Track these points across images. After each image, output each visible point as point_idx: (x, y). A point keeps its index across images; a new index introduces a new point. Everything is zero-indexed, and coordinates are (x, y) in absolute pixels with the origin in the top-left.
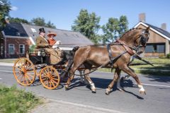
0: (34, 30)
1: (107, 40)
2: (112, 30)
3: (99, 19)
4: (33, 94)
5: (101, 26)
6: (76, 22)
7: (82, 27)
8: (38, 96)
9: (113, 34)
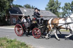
0: (25, 11)
1: (64, 15)
2: (67, 9)
3: (60, 4)
4: (25, 43)
5: (61, 7)
6: (47, 5)
7: (51, 8)
8: (27, 44)
9: (68, 11)
